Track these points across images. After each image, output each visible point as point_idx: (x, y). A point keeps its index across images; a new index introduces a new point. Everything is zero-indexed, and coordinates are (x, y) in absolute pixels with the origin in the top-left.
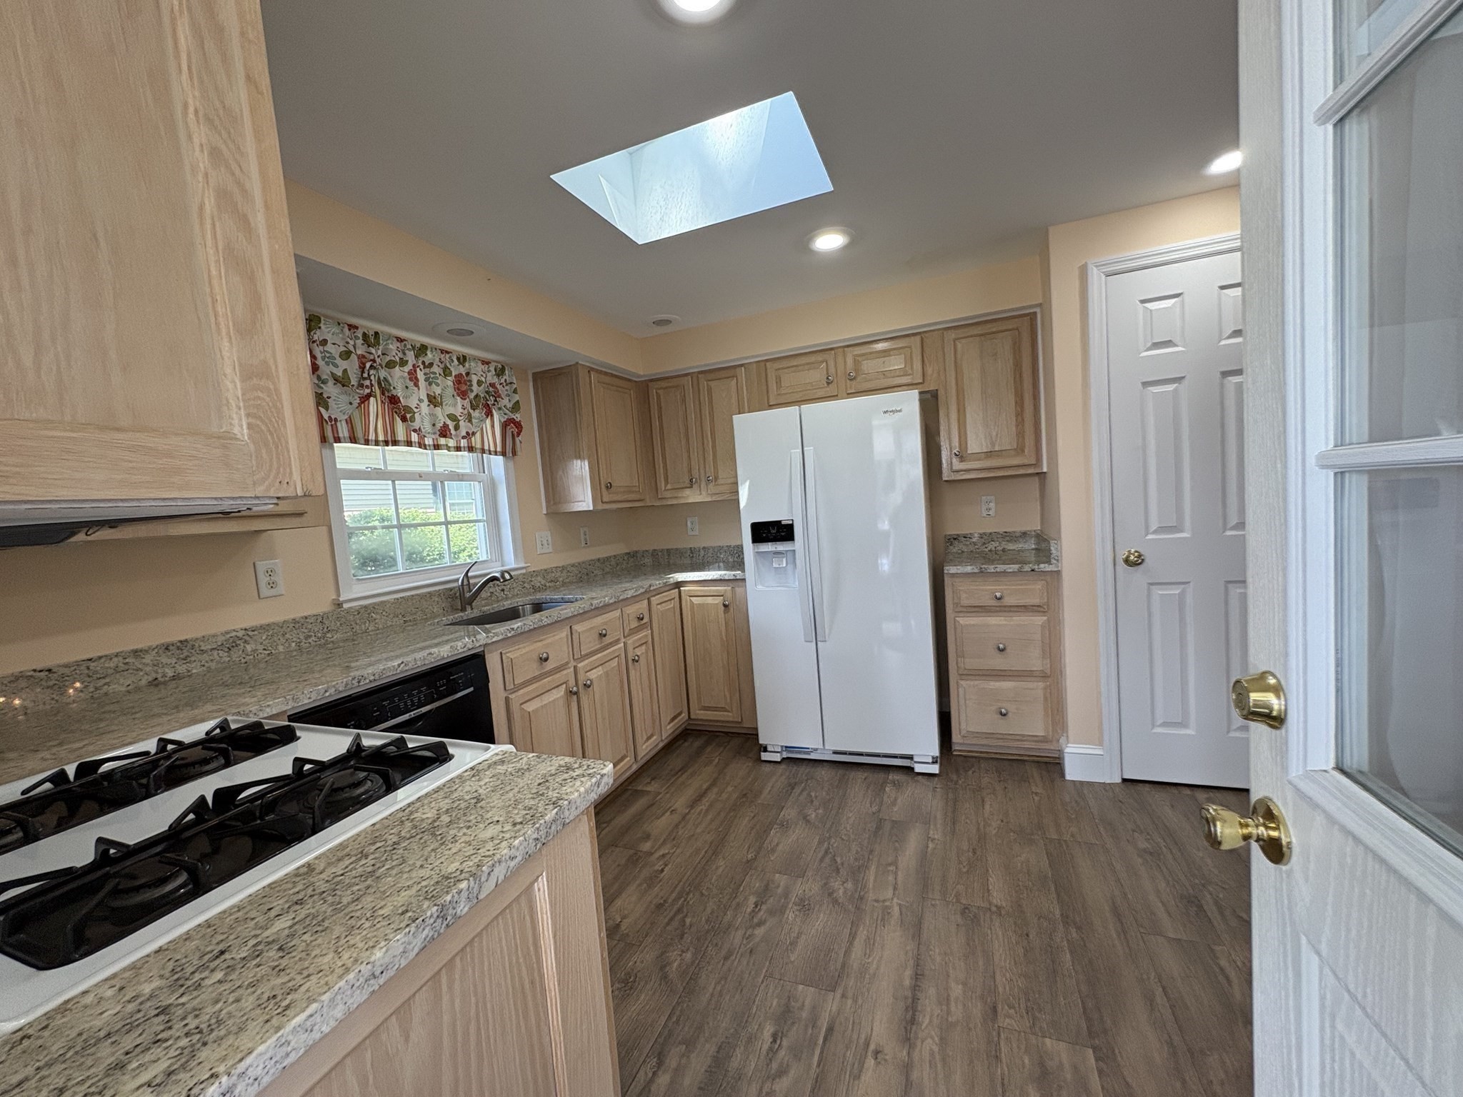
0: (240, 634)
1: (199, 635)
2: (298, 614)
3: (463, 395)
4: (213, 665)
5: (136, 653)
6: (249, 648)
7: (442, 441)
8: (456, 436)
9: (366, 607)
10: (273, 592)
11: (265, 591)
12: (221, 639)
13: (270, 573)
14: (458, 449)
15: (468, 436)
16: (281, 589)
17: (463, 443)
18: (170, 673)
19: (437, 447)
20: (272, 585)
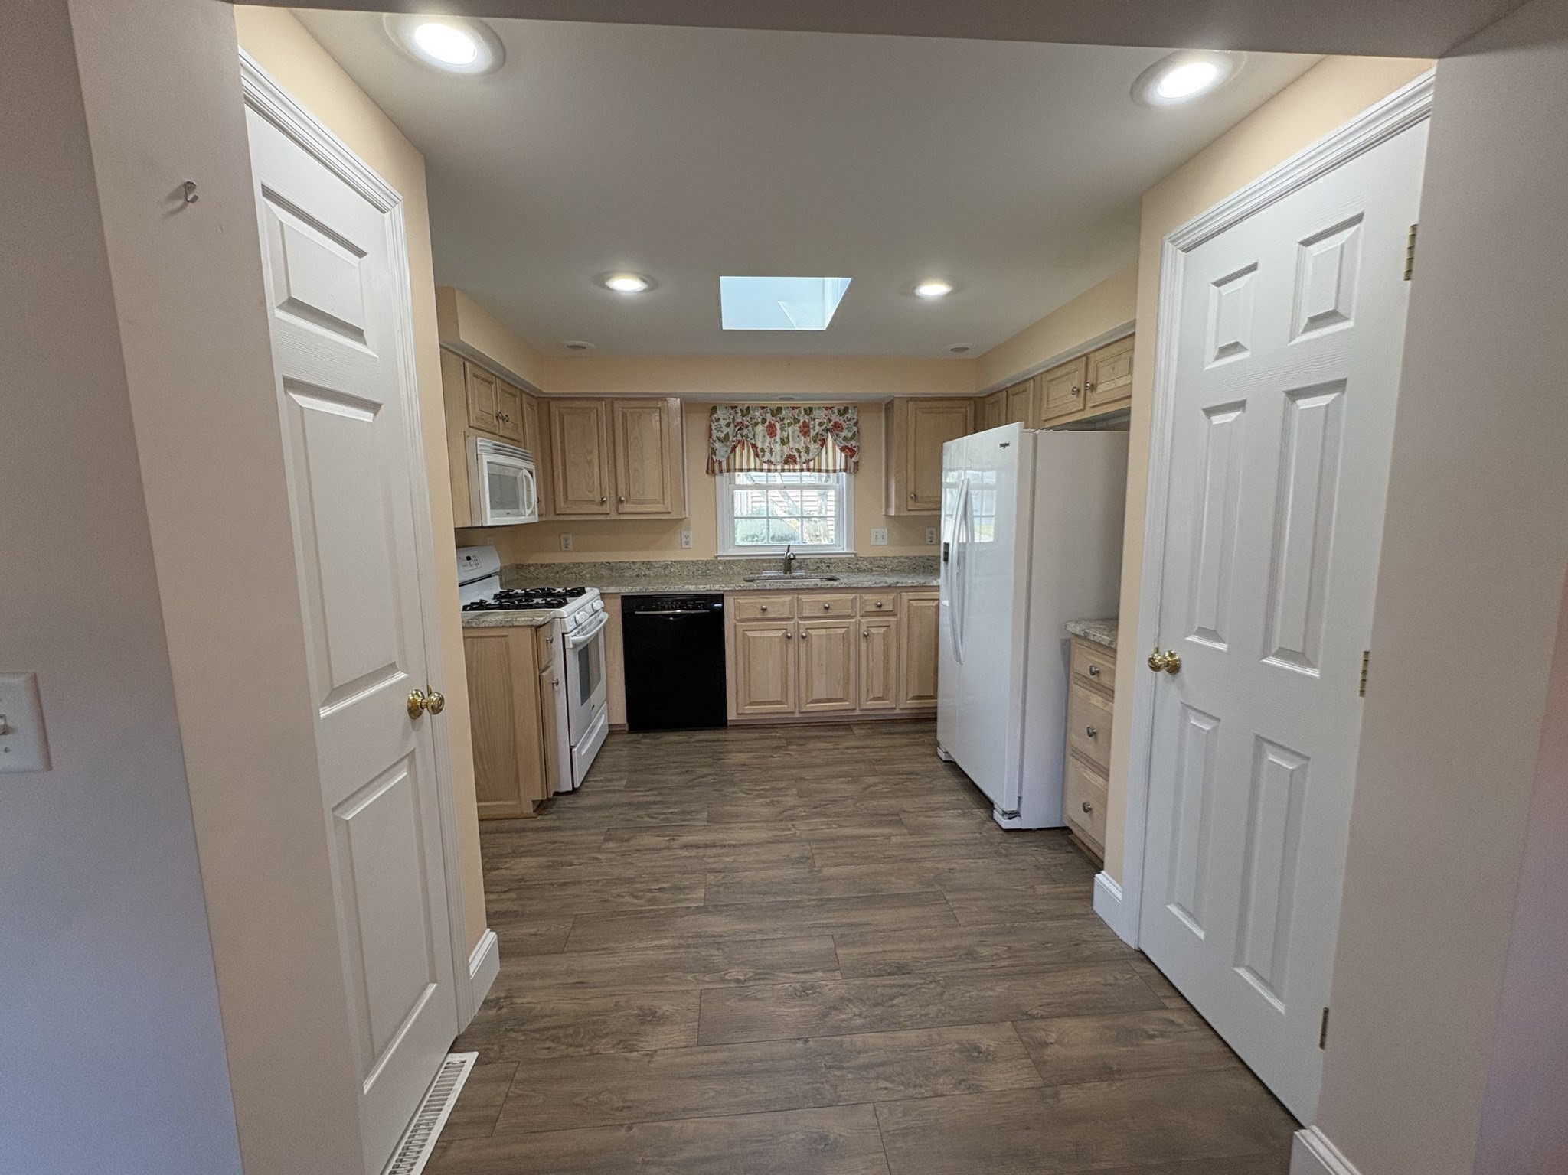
0: (669, 563)
1: (654, 560)
2: (695, 559)
3: (806, 434)
4: (658, 574)
5: (633, 563)
6: (672, 570)
7: (786, 467)
8: (800, 462)
9: (729, 561)
10: (687, 546)
11: (684, 546)
12: (662, 564)
13: (687, 537)
14: (802, 470)
15: (807, 461)
16: (691, 545)
17: (805, 466)
18: (643, 574)
19: (783, 470)
20: (687, 543)
